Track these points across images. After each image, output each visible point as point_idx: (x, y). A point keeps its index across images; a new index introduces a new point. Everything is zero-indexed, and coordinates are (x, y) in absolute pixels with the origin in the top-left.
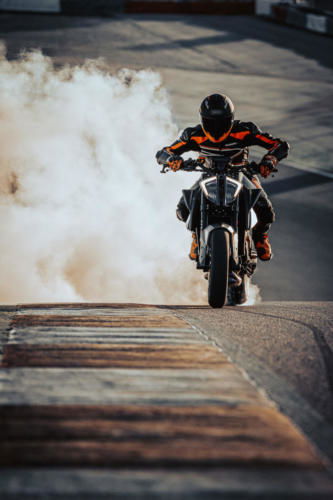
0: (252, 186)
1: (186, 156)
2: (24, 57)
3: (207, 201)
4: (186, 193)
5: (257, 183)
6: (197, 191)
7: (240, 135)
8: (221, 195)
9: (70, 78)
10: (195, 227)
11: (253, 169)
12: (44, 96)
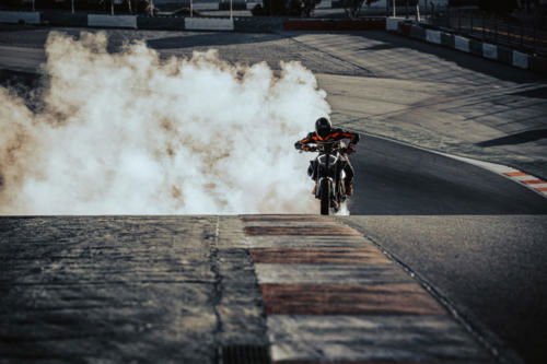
0: (343, 159)
1: (311, 145)
2: (127, 49)
3: (321, 166)
4: (312, 162)
5: (346, 158)
6: (316, 161)
7: (334, 136)
8: (327, 164)
9: (177, 73)
10: (315, 178)
11: (343, 151)
12: (148, 92)
